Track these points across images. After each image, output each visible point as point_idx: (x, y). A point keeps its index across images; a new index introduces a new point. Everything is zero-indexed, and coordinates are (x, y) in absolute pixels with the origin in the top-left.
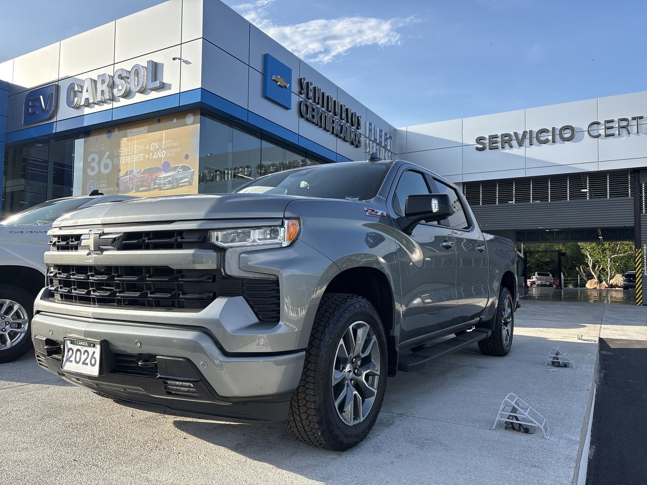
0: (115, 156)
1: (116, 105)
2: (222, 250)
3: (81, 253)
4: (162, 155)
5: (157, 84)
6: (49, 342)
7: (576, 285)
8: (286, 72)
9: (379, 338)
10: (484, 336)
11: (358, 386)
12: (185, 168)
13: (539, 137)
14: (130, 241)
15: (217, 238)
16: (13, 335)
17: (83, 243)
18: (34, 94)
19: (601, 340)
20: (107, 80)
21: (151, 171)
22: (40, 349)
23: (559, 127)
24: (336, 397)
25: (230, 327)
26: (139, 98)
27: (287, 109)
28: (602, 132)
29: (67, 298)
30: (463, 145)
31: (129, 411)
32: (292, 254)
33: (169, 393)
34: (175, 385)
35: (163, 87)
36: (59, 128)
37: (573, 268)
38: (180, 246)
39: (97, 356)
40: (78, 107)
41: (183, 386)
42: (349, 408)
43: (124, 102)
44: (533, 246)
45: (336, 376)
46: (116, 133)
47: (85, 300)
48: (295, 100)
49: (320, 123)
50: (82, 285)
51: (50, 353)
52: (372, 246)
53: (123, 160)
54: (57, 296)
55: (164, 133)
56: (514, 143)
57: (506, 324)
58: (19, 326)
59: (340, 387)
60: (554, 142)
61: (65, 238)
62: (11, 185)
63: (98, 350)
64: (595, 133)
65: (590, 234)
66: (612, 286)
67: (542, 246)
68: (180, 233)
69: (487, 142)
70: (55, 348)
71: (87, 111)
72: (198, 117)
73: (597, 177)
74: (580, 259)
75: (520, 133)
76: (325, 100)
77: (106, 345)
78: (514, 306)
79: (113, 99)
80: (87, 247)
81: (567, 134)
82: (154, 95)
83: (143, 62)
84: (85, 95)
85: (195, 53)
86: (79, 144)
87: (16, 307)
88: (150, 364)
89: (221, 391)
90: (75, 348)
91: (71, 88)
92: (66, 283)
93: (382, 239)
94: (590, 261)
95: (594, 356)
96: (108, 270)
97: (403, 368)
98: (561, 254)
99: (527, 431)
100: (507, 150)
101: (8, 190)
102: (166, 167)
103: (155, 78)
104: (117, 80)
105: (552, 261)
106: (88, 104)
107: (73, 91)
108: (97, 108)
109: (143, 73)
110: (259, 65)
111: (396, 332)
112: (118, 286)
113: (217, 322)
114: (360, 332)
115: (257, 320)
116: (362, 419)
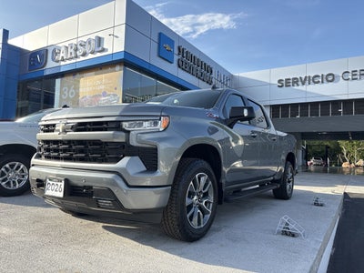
0: (77, 88)
1: (78, 60)
2: (128, 132)
3: (56, 133)
4: (103, 87)
5: (100, 49)
6: (38, 180)
7: (336, 165)
8: (171, 43)
9: (213, 183)
10: (275, 187)
11: (200, 208)
12: (115, 95)
13: (314, 80)
14: (81, 127)
15: (125, 125)
16: (20, 181)
17: (57, 128)
18: (35, 53)
19: (345, 193)
20: (74, 46)
21: (95, 96)
22: (33, 185)
23: (325, 74)
24: (188, 213)
25: (131, 172)
26: (90, 56)
27: (171, 63)
28: (350, 77)
29: (48, 157)
30: (270, 84)
31: (79, 221)
32: (165, 134)
33: (99, 207)
34: (102, 202)
35: (103, 50)
36: (47, 73)
37: (335, 155)
38: (106, 130)
39: (63, 187)
40: (58, 61)
41: (106, 203)
42: (195, 219)
43: (82, 58)
44: (312, 142)
45: (188, 201)
46: (78, 75)
47: (57, 158)
48: (176, 58)
49: (190, 71)
50: (56, 150)
51: (38, 186)
52: (211, 134)
53: (81, 90)
54: (43, 157)
55: (103, 75)
56: (300, 83)
57: (289, 182)
58: (23, 176)
59: (190, 207)
60: (322, 82)
61: (47, 126)
62: (21, 104)
63: (63, 183)
64: (346, 78)
65: (344, 136)
66: (357, 166)
67: (317, 142)
68: (107, 122)
69: (284, 82)
70: (41, 183)
71: (62, 63)
72: (122, 67)
73: (347, 103)
74: (339, 150)
75: (303, 77)
76: (193, 58)
77: (67, 181)
78: (295, 173)
79: (76, 57)
80: (58, 130)
81: (331, 78)
82: (99, 55)
83: (93, 37)
84: (62, 55)
85: (121, 32)
86: (58, 81)
87: (22, 166)
88: (90, 191)
89: (126, 206)
90: (51, 183)
91: (54, 50)
92: (48, 150)
93: (216, 130)
94: (345, 152)
95: (340, 201)
96: (69, 142)
97: (226, 200)
98: (327, 147)
99: (293, 236)
100: (296, 87)
101: (20, 106)
102: (104, 94)
103: (99, 46)
104: (79, 47)
105: (322, 151)
106: (63, 60)
107: (55, 53)
108: (68, 62)
109: (93, 42)
110: (156, 39)
111: (223, 181)
112: (74, 151)
113: (124, 170)
114: (202, 179)
115: (145, 169)
116: (202, 226)
